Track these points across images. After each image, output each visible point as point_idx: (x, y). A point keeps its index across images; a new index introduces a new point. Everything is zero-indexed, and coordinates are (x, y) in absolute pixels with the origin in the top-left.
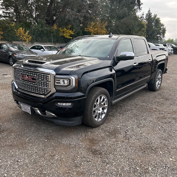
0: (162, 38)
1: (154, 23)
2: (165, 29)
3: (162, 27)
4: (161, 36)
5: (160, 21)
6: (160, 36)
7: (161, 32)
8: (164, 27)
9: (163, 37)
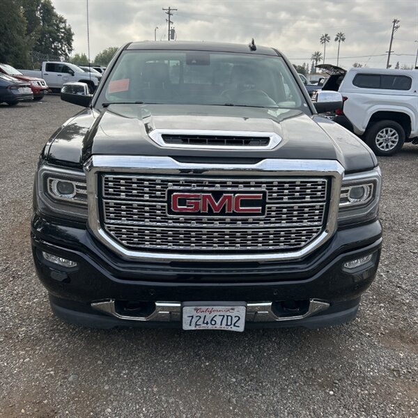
0: (67, 51)
1: (41, 13)
2: (70, 29)
3: (62, 25)
4: (63, 48)
5: (53, 8)
6: (61, 48)
7: (63, 37)
8: (67, 25)
9: (69, 50)
